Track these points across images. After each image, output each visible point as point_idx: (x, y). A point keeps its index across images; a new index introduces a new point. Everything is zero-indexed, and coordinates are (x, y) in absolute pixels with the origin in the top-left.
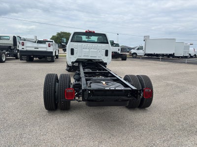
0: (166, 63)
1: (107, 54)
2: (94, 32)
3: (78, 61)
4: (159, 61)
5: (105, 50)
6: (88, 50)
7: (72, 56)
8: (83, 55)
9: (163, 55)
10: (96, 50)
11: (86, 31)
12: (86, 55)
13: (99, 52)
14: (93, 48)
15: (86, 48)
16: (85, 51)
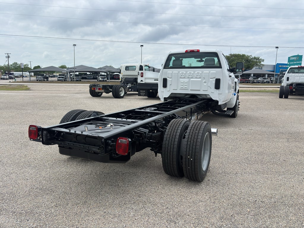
2: (198, 51)
5: (214, 80)
6: (187, 80)
7: (165, 89)
10: (200, 80)
11: (187, 52)
12: (184, 88)
13: (205, 82)
14: (195, 76)
15: (184, 78)
16: (182, 82)
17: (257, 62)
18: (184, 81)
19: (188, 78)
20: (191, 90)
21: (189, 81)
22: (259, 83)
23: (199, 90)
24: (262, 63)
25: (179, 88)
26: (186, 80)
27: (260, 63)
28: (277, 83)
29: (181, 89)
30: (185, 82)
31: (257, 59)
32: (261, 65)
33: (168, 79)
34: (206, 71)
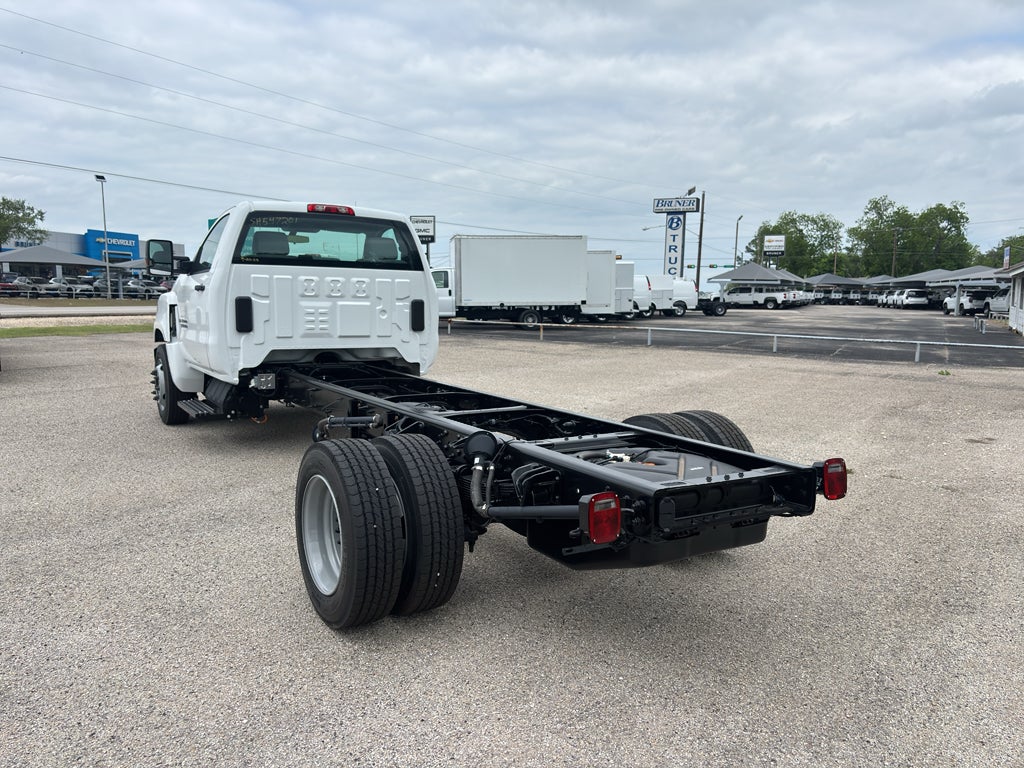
0: (572, 347)
1: (417, 324)
2: (350, 212)
3: (275, 364)
4: (537, 338)
5: (408, 303)
6: (328, 304)
7: (244, 337)
8: (303, 328)
9: (541, 313)
10: (368, 304)
11: (312, 208)
12: (318, 331)
13: (383, 311)
14: (353, 293)
15: (316, 296)
16: (312, 310)
17: (18, 219)
18: (317, 308)
19: (330, 296)
20: (341, 337)
21: (333, 308)
22: (57, 295)
23: (368, 336)
24: (40, 225)
25: (302, 331)
26: (324, 305)
27: (31, 222)
28: (117, 296)
29: (306, 336)
30: (320, 311)
31: (16, 209)
32: (36, 231)
33: (253, 299)
34: (383, 276)
